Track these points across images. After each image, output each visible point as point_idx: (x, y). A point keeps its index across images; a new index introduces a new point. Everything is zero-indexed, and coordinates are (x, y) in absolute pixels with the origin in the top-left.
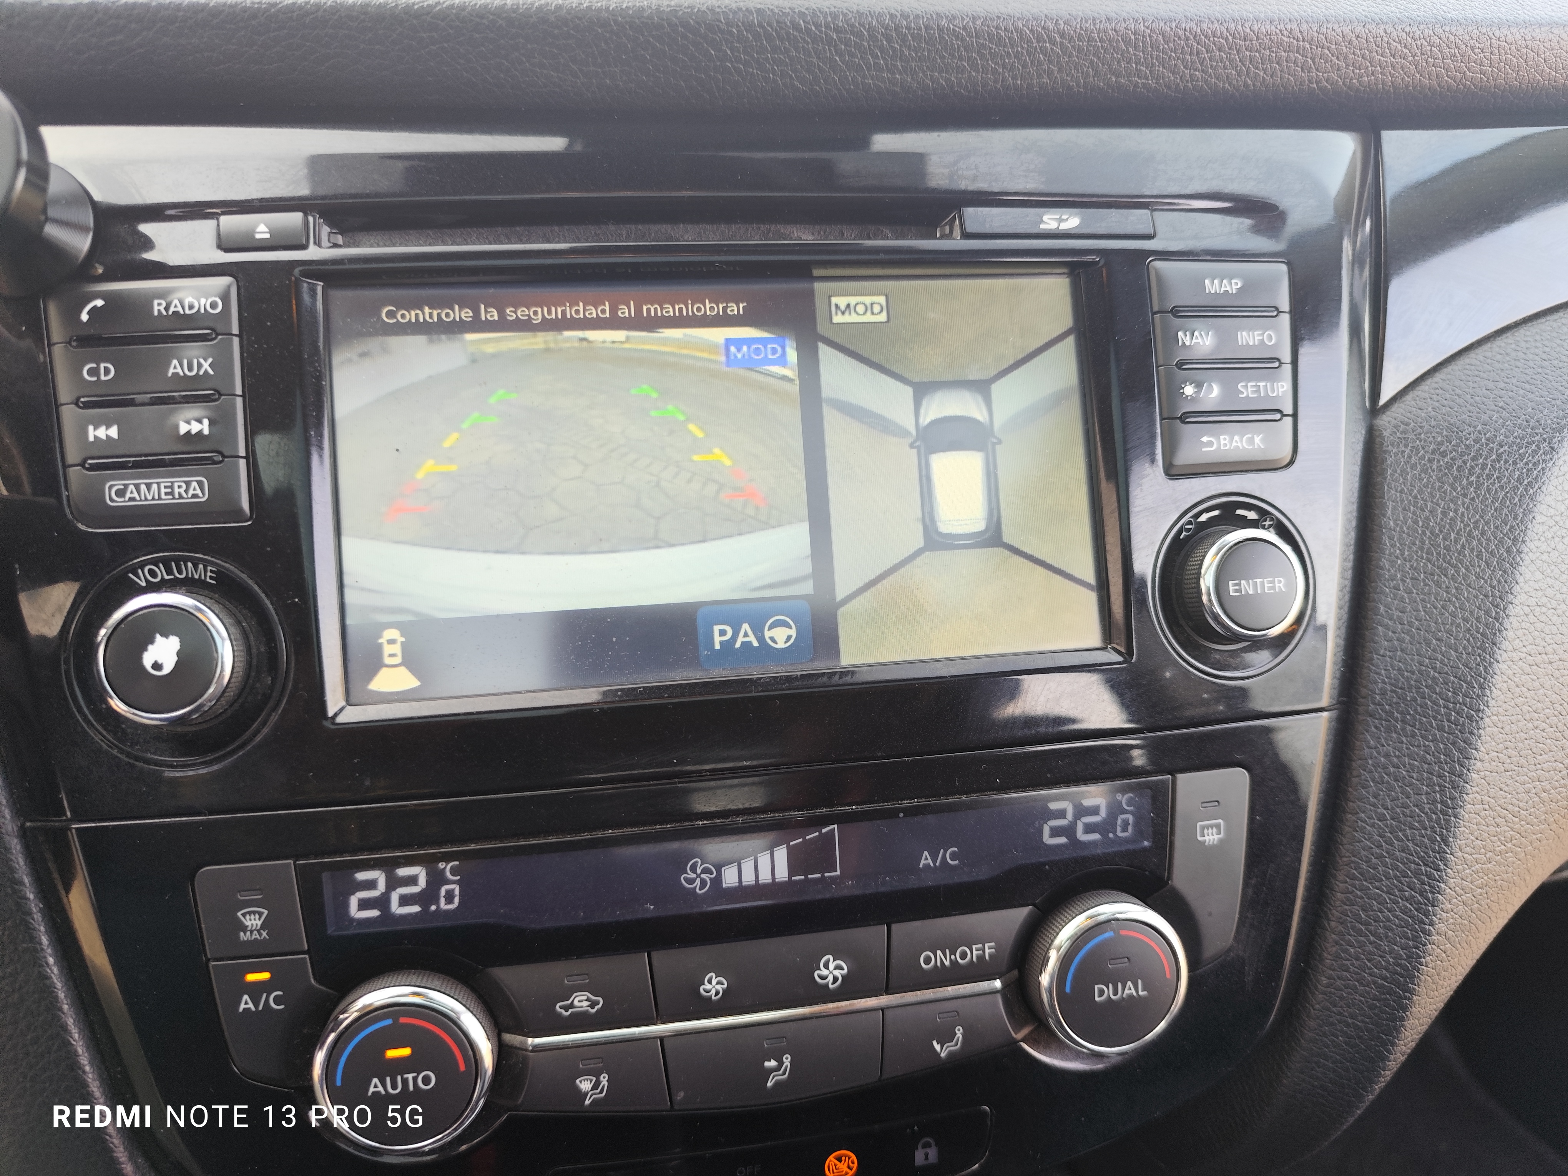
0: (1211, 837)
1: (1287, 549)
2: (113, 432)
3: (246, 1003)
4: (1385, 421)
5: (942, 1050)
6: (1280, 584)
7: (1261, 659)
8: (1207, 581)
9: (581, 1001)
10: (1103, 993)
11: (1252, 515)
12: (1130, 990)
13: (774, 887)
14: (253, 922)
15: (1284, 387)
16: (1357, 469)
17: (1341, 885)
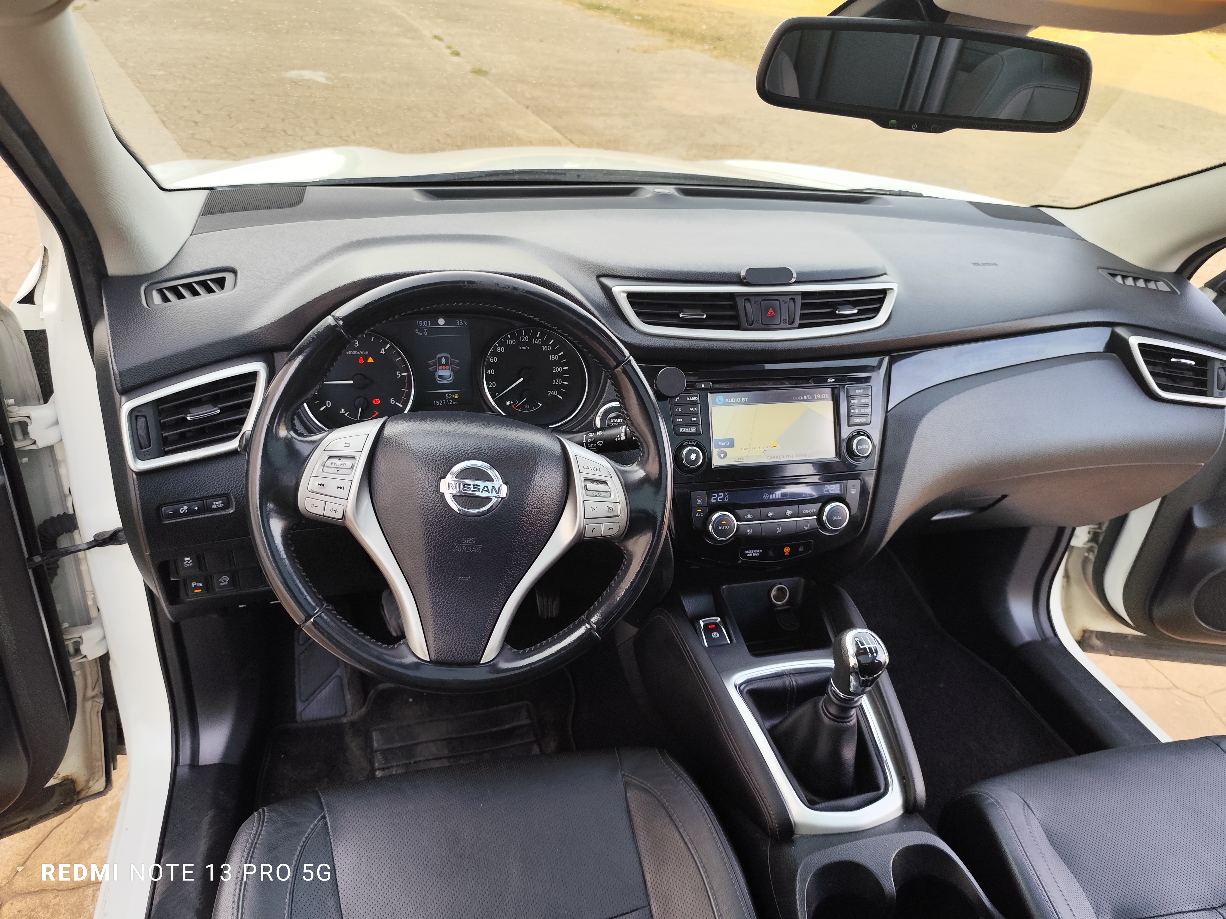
0: (853, 492)
1: (868, 440)
2: (681, 420)
3: (697, 515)
4: (888, 414)
5: (806, 528)
6: (867, 446)
7: (863, 460)
8: (854, 446)
9: (749, 516)
10: (834, 518)
11: (862, 433)
12: (839, 518)
13: (778, 499)
14: (699, 501)
15: (869, 410)
16: (883, 421)
17: (877, 503)
